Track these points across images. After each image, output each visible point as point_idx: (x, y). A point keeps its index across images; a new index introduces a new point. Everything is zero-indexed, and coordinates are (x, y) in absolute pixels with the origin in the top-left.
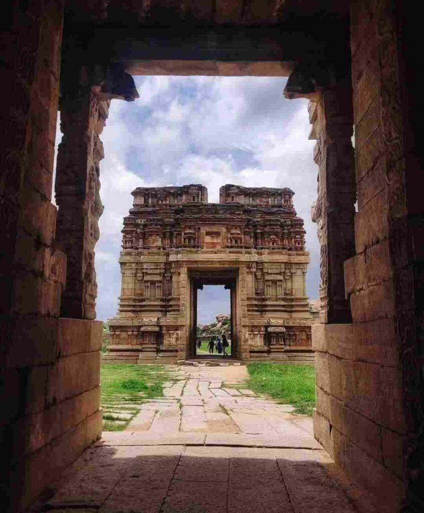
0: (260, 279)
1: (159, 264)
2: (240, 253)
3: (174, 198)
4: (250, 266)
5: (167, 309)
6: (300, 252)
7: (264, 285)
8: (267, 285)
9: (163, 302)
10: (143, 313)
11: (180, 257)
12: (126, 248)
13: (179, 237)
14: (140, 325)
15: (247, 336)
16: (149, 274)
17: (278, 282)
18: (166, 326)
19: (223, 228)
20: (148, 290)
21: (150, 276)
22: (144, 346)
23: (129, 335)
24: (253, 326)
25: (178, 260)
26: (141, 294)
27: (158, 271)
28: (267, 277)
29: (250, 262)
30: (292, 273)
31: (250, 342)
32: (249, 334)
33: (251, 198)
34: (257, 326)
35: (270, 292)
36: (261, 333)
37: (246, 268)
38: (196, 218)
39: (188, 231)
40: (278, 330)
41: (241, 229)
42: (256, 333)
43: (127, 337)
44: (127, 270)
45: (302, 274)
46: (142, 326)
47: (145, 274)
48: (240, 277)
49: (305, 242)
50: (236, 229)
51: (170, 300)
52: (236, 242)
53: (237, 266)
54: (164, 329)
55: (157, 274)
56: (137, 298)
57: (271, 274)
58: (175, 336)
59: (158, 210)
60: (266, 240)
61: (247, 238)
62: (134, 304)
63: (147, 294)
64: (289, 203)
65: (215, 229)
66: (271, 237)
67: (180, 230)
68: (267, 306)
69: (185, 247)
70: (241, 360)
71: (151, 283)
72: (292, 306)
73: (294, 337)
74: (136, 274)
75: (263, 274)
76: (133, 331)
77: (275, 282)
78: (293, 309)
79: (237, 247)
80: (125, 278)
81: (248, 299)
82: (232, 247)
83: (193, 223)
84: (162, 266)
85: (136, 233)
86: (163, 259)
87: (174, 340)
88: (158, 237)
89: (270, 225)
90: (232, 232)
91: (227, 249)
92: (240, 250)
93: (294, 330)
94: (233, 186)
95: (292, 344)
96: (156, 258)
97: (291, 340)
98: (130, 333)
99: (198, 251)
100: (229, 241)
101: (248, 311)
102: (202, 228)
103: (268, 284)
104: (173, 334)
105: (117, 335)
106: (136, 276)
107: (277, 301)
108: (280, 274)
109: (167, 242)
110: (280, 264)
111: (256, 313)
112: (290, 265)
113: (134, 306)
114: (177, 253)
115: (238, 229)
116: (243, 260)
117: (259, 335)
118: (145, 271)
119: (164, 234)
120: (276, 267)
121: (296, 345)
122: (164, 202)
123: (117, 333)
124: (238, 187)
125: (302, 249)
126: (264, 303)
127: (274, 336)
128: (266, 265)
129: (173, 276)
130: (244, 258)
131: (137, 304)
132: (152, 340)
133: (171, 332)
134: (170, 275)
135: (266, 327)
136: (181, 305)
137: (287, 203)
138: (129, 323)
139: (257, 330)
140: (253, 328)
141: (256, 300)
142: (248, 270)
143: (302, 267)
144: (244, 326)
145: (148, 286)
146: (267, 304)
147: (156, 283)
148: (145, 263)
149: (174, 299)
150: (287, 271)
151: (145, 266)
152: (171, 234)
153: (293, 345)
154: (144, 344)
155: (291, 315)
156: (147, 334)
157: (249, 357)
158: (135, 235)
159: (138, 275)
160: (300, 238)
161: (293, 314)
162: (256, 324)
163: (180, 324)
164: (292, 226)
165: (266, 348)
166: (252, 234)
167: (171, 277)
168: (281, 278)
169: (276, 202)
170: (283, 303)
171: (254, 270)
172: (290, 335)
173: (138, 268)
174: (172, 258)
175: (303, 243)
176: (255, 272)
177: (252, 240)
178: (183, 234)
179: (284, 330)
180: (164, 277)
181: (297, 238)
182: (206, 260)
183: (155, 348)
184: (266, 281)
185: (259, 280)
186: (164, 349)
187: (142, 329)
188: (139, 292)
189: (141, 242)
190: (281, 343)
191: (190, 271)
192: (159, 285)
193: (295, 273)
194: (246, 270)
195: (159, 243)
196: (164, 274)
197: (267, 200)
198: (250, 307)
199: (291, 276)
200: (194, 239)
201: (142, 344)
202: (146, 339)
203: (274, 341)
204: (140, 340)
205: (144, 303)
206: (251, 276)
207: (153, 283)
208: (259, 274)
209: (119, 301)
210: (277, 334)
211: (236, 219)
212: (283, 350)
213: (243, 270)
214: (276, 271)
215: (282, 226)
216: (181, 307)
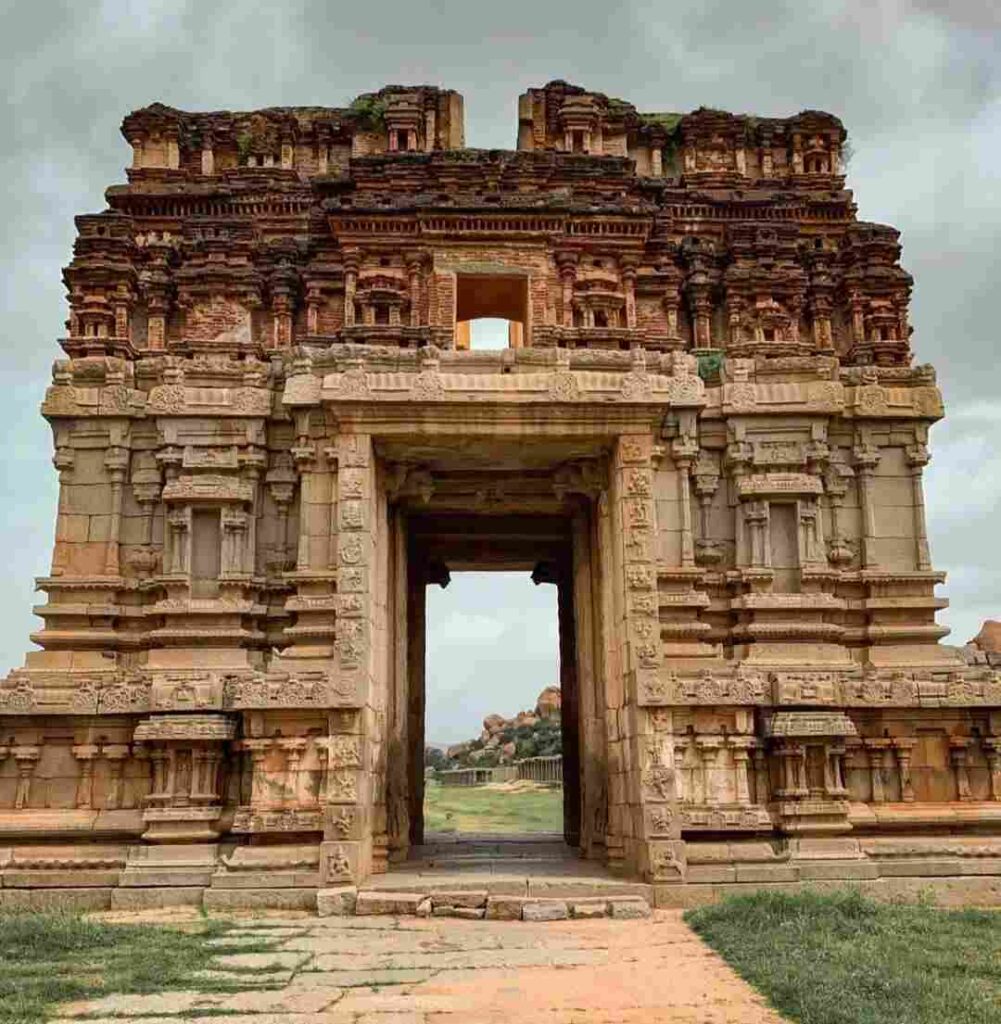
0: (711, 495)
1: (234, 424)
2: (623, 367)
3: (316, 151)
4: (671, 432)
5: (274, 637)
6: (892, 371)
7: (733, 524)
8: (748, 521)
9: (260, 602)
10: (152, 652)
11: (335, 386)
12: (83, 353)
13: (334, 303)
14: (135, 708)
15: (667, 757)
16: (190, 472)
17: (799, 503)
18: (263, 712)
19: (534, 259)
20: (182, 548)
21: (197, 479)
22: (152, 815)
23: (81, 761)
24: (695, 709)
25: (327, 396)
26: (154, 568)
27: (231, 459)
28: (747, 485)
29: (667, 408)
30: (858, 467)
31: (681, 788)
32: (678, 750)
33: (657, 153)
34: (712, 709)
35: (763, 553)
36: (740, 742)
37: (649, 439)
38: (412, 210)
39: (371, 271)
40: (811, 726)
41: (620, 267)
42: (711, 742)
43: (72, 770)
44: (81, 455)
45: (904, 472)
46: (145, 716)
47: (170, 472)
48: (622, 486)
49: (911, 330)
50: (597, 264)
51: (292, 590)
52: (600, 320)
53: (607, 429)
54: (256, 727)
55: (226, 472)
56: (133, 584)
57: (768, 468)
58: (310, 762)
59: (237, 193)
60: (735, 318)
61: (649, 309)
62: (114, 611)
63: (180, 564)
64: (824, 170)
65: (498, 263)
66: (760, 305)
67: (339, 268)
68: (751, 614)
69: (361, 340)
70: (645, 877)
71: (196, 514)
72: (867, 617)
73: (889, 763)
74: (128, 471)
75: (728, 473)
76: (102, 742)
77: (784, 505)
78: (873, 629)
79: (607, 342)
80: (78, 492)
81: (665, 581)
82: (581, 342)
83: (396, 237)
84: (252, 433)
85: (135, 288)
86: (252, 400)
87: (305, 779)
88: (235, 307)
89: (755, 253)
90: (580, 277)
91: (559, 350)
92: (624, 354)
93: (887, 725)
94: (578, 91)
95: (879, 792)
96: (222, 398)
97: (877, 775)
98: (86, 751)
99: (422, 356)
100: (568, 316)
101: (667, 636)
102: (439, 255)
103: (754, 515)
104: (301, 752)
105: (20, 761)
106: (127, 484)
107: (796, 591)
108: (807, 467)
109: (280, 326)
110: (805, 423)
111: (707, 649)
112: (847, 428)
113: (118, 622)
114: (324, 366)
115: (609, 265)
116: (638, 398)
117: (723, 756)
118: (169, 456)
119: (265, 293)
120: (790, 438)
121: (900, 799)
122: (269, 163)
123: (22, 752)
124: (602, 101)
125: (900, 355)
126: (736, 604)
127: (796, 757)
128: (740, 429)
129: (305, 478)
130: (642, 387)
131: (132, 611)
132: (195, 785)
133: (294, 743)
134: (289, 476)
135: (757, 712)
136: (339, 612)
137: (818, 168)
138: (83, 704)
139: (715, 726)
140: (693, 718)
141: (699, 586)
142: (659, 449)
143: (906, 439)
144: (653, 709)
145: (182, 528)
146: (750, 605)
147: (224, 511)
148: (169, 417)
149: (308, 584)
150: (837, 457)
151: (170, 433)
152: (298, 289)
153: (887, 800)
154: (153, 804)
155: (865, 659)
156: (171, 754)
157: (682, 866)
158: (127, 296)
159: (137, 478)
160: (889, 310)
161: (873, 651)
162: (708, 698)
163: (334, 702)
164: (847, 261)
165: (762, 817)
166: (673, 293)
167: (297, 487)
168: (813, 484)
169: (767, 170)
170: (828, 600)
171: (689, 448)
172: (869, 751)
173: (140, 444)
174: (299, 390)
175: (903, 332)
176: (692, 459)
177: (673, 317)
178: (350, 287)
179: (844, 726)
180: (264, 486)
181: (878, 309)
182: (464, 398)
183: (212, 823)
184: (745, 499)
185: (707, 501)
186: (252, 827)
187: (143, 731)
188: (144, 557)
189: (157, 324)
190: (831, 790)
191: (385, 462)
192: (238, 521)
193: (873, 466)
194: (649, 449)
195: (243, 334)
196: (262, 472)
197: (728, 160)
198: (676, 620)
199: (857, 483)
200: (406, 310)
201: (140, 806)
202: (165, 780)
203: (796, 784)
204: (138, 788)
205: (160, 607)
206: (674, 476)
207: (207, 511)
208: (707, 468)
209: (43, 598)
210: (816, 745)
211: (601, 219)
212: (847, 826)
213: (639, 445)
214: (790, 456)
215: (805, 259)
216: (340, 623)
